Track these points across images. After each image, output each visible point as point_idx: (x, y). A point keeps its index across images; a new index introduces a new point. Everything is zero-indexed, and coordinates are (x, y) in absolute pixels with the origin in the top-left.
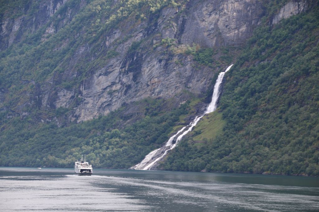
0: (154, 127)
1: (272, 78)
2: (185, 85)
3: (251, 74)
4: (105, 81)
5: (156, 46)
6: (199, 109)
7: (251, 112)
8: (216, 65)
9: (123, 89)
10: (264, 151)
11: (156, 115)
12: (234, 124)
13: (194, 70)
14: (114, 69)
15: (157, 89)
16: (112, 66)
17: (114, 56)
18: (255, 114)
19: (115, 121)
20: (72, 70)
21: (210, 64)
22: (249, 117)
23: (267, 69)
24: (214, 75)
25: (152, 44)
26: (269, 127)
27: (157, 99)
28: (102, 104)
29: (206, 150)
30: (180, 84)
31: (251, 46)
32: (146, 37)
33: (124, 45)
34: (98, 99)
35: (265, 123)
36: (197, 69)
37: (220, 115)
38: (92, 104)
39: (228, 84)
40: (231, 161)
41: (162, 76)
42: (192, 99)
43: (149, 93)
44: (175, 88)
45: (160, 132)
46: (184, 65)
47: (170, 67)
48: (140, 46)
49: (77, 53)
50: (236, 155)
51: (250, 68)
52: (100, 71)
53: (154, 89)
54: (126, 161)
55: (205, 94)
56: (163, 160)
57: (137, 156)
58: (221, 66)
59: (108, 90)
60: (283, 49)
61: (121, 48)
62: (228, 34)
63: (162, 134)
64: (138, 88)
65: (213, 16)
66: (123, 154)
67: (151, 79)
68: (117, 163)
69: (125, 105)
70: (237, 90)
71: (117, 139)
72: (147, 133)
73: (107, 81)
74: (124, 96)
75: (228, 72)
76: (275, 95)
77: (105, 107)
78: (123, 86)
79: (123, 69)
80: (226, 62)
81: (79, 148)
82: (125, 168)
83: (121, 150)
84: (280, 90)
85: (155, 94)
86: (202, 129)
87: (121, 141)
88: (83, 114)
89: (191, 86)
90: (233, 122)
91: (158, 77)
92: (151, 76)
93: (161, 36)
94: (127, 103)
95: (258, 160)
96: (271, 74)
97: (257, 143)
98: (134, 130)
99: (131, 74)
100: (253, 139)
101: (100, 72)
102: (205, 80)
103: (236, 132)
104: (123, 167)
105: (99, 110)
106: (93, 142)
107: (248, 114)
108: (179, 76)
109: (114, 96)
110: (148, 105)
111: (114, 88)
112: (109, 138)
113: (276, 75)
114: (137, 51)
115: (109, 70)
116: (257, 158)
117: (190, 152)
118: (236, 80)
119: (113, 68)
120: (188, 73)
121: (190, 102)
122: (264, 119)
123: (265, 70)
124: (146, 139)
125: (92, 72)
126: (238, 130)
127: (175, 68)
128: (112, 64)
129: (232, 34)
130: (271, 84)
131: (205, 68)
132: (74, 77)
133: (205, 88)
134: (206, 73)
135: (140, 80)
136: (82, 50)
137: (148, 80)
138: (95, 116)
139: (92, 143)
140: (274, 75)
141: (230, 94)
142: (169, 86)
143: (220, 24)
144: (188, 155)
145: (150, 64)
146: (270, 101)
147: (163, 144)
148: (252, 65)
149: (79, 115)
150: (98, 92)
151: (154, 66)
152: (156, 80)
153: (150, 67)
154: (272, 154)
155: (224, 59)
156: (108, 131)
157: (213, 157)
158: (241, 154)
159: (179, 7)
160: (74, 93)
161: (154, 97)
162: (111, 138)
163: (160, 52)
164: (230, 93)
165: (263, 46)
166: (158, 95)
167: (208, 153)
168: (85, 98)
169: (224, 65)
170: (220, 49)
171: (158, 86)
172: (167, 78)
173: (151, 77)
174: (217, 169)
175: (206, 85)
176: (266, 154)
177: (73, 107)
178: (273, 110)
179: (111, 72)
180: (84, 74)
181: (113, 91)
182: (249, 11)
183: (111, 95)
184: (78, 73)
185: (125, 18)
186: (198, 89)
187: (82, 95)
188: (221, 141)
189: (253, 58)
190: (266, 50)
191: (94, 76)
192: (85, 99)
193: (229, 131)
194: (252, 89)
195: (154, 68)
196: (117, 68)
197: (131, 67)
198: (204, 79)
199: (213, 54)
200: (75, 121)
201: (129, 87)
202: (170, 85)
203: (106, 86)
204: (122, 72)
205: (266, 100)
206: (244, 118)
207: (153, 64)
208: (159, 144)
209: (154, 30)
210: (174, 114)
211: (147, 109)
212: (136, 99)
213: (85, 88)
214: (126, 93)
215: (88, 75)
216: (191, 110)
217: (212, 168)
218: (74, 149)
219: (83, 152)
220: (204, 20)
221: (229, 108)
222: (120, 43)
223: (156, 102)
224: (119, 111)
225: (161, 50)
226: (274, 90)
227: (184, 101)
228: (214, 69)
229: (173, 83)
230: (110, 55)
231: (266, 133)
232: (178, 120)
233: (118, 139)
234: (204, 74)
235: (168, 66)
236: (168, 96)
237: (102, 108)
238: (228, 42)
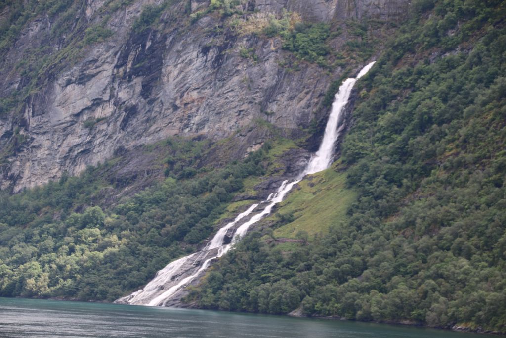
0: (184, 204)
1: (473, 88)
2: (260, 107)
3: (420, 82)
4: (80, 97)
5: (198, 15)
6: (290, 164)
7: (418, 171)
8: (336, 61)
9: (118, 116)
10: (455, 266)
11: (190, 175)
12: (376, 198)
13: (284, 72)
14: (101, 69)
15: (195, 116)
16: (95, 61)
17: (100, 39)
18: (428, 175)
19: (96, 188)
20: (10, 73)
21: (321, 58)
22: (414, 183)
23: (459, 68)
24: (329, 85)
25: (188, 11)
26: (466, 207)
27: (194, 139)
28: (71, 150)
29: (303, 262)
30: (250, 106)
31: (421, 17)
33: (124, 14)
34: (61, 138)
35: (455, 196)
36: (291, 70)
37: (342, 178)
38: (48, 149)
39: (362, 106)
40: (367, 290)
41: (208, 87)
42: (276, 142)
43: (178, 125)
44: (237, 114)
45: (195, 215)
46: (259, 60)
47: (227, 66)
48: (161, 17)
49: (22, 36)
50: (380, 276)
51: (418, 66)
52: (69, 73)
53: (189, 117)
54: (109, 282)
55: (307, 130)
56: (198, 282)
57: (139, 271)
58: (348, 64)
59: (85, 117)
60: (502, 20)
61: (116, 20)
63: (202, 221)
64: (153, 114)
66: (105, 266)
67: (184, 92)
68: (89, 287)
69: (123, 153)
70: (385, 119)
71: (97, 231)
72: (165, 216)
73: (83, 98)
74: (121, 131)
75: (363, 79)
76: (483, 128)
77: (76, 157)
78: (120, 109)
79: (121, 70)
80: (359, 56)
81: (6, 249)
82: (105, 298)
83: (101, 255)
84: (495, 115)
85: (191, 129)
86: (296, 211)
87: (104, 235)
88: (27, 173)
89: (275, 112)
90: (372, 193)
91: (198, 88)
92: (182, 87)
94: (126, 147)
95: (439, 291)
96: (472, 79)
97: (435, 247)
98: (136, 210)
99: (138, 82)
100: (425, 238)
101: (68, 75)
102: (309, 96)
103: (380, 219)
104: (103, 296)
105: (62, 164)
106: (40, 236)
107: (412, 176)
108: (249, 86)
109: (97, 131)
110: (174, 152)
112: (77, 226)
113: (485, 81)
114: (154, 27)
115: (88, 72)
116: (437, 285)
117: (264, 264)
118: (383, 96)
119: (97, 67)
120: (269, 81)
121: (270, 148)
122: (453, 188)
123: (455, 71)
124: (163, 231)
125: (52, 77)
126: (384, 213)
127: (239, 68)
128: (96, 58)
130: (472, 102)
131: (309, 69)
132: (14, 89)
133: (308, 115)
134: (312, 80)
135: (157, 94)
136: (35, 29)
137: (177, 95)
138: (54, 177)
139: (38, 237)
140: (479, 81)
141: (367, 130)
142: (223, 110)
144: (259, 272)
145: (181, 57)
146: (469, 143)
147: (201, 244)
148: (422, 62)
149: (19, 175)
150: (63, 121)
151: (191, 62)
152: (195, 95)
153: (183, 65)
154: (478, 276)
155: (356, 49)
156: (77, 211)
157: (321, 278)
158: (393, 275)
160: (11, 124)
161: (187, 136)
162: (83, 227)
163: (206, 29)
164: (367, 127)
165: (450, 15)
166: (197, 130)
167: (308, 268)
168: (34, 136)
169: (354, 61)
170: (347, 25)
171: (197, 111)
172: (220, 90)
173: (184, 89)
174: (329, 311)
175: (311, 108)
176: (461, 277)
177: (8, 157)
178: (477, 165)
179: (93, 76)
180: (34, 81)
181: (95, 121)
183: (91, 129)
184: (21, 80)
186: (291, 118)
187: (26, 130)
188: (342, 240)
189: (426, 43)
190: (459, 26)
191: (55, 84)
192: (33, 139)
193: (362, 215)
194: (422, 115)
195: (190, 68)
196: (106, 66)
197: (138, 66)
198: (307, 93)
199: (328, 36)
200: (10, 190)
201: (132, 111)
202: (226, 108)
203: (81, 108)
204: (119, 77)
205: (457, 142)
206: (400, 186)
207: (188, 59)
208: (191, 243)
210: (232, 174)
211: (171, 163)
212: (147, 140)
213: (33, 113)
214: (125, 125)
215: (43, 83)
216: (273, 166)
217: (316, 306)
219: (15, 258)
221: (363, 161)
222: (116, 9)
223: (192, 146)
224: (106, 165)
225: (209, 25)
226: (479, 116)
227: (258, 145)
228: (330, 71)
229: (232, 102)
230: (92, 35)
231: (460, 222)
232: (240, 188)
233: (97, 229)
234: (306, 81)
235: (223, 63)
236: (220, 133)
237: (69, 158)
238: (365, 8)
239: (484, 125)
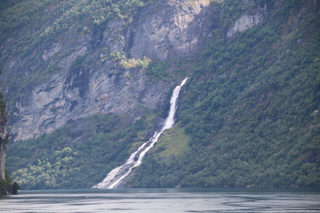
0: (112, 144)
1: (235, 92)
2: (138, 100)
3: (211, 88)
4: (47, 97)
5: (105, 60)
6: (156, 124)
7: (217, 127)
8: (170, 79)
9: (68, 106)
10: (243, 165)
11: (109, 131)
12: (201, 138)
13: (148, 84)
14: (57, 84)
15: (107, 104)
16: (54, 81)
17: (56, 71)
18: (222, 128)
19: (62, 139)
20: (2, 85)
21: (164, 78)
22: (216, 132)
23: (227, 83)
24: (169, 89)
25: (99, 58)
26: (241, 141)
27: (107, 115)
28: (44, 121)
29: (176, 166)
30: (133, 99)
31: (206, 59)
32: (91, 50)
33: (67, 59)
34: (39, 116)
35: (235, 137)
36: (151, 83)
37: (182, 130)
38: (32, 122)
39: (185, 98)
40: (208, 176)
41: (112, 91)
42: (147, 115)
43: (99, 108)
44: (127, 103)
46: (135, 79)
47: (121, 82)
48: (86, 61)
49: (6, 67)
50: (212, 170)
51: (208, 81)
52: (41, 87)
53: (104, 105)
55: (161, 109)
56: (129, 178)
57: (98, 174)
58: (176, 80)
59: (51, 107)
60: (242, 62)
61: (63, 62)
62: (180, 47)
63: (122, 152)
64: (86, 104)
65: (163, 28)
66: (82, 173)
67: (100, 94)
68: (77, 183)
69: (72, 122)
70: (198, 104)
72: (104, 150)
73: (49, 98)
74: (70, 112)
75: (184, 86)
76: (243, 109)
77: (47, 125)
78: (68, 102)
79: (67, 85)
80: (180, 76)
81: (26, 169)
82: (87, 187)
83: (79, 169)
84: (247, 104)
85: (105, 110)
86: (165, 145)
87: (76, 160)
88: (20, 133)
89: (145, 101)
90: (199, 137)
91: (107, 92)
92: (100, 92)
93: (109, 50)
94: (73, 119)
95: (238, 174)
96: (234, 88)
97: (232, 158)
98: (88, 148)
99: (77, 90)
100: (226, 154)
102: (160, 94)
103: (204, 147)
104: (85, 186)
105: (40, 128)
106: (42, 162)
107: (215, 129)
108: (132, 91)
109: (58, 112)
110: (99, 121)
111: (57, 104)
112: (61, 157)
113: (239, 89)
114: (83, 65)
115: (51, 86)
116: (237, 172)
117: (159, 169)
118: (195, 94)
119: (55, 84)
120: (141, 88)
121: (145, 118)
122: (234, 133)
123: (225, 84)
124: (105, 156)
125: (30, 88)
126: (205, 144)
127: (127, 83)
128: (55, 80)
129: (184, 47)
130: (236, 98)
131: (160, 83)
132: (6, 93)
133: (161, 102)
134: (161, 87)
135: (87, 96)
136: (13, 64)
137: (97, 95)
138: (35, 134)
140: (237, 89)
142: (121, 101)
143: (171, 37)
144: (158, 172)
145: (98, 78)
146: (238, 116)
147: (124, 161)
148: (209, 79)
149: (16, 134)
150: (39, 109)
151: (103, 81)
152: (106, 95)
153: (99, 82)
154: (252, 168)
155: (178, 73)
156: (56, 149)
157: (186, 172)
158: (217, 169)
159: (126, 19)
161: (103, 113)
162: (63, 157)
163: (110, 66)
164: (189, 108)
165: (220, 59)
166: (108, 111)
167: (179, 169)
168: (23, 116)
169: (179, 78)
170: (173, 62)
171: (108, 102)
172: (119, 93)
173: (100, 93)
174: (192, 185)
175: (162, 99)
176: (246, 168)
178: (242, 124)
179: (54, 88)
180: (20, 90)
181: (56, 108)
182: (199, 23)
183: (55, 112)
184: (10, 89)
185: (65, 30)
186: (153, 104)
187: (18, 113)
188: (191, 157)
189: (210, 71)
190: (224, 64)
191: (33, 92)
192: (22, 117)
193: (196, 146)
194: (215, 103)
195: (103, 83)
196: (60, 83)
197: (76, 83)
198: (159, 93)
199: (165, 67)
200: (12, 141)
201: (75, 103)
203: (48, 102)
204: (66, 88)
205: (232, 115)
206: (210, 133)
207: (102, 79)
208: (119, 161)
209: (99, 43)
210: (132, 130)
211: (99, 126)
212: (84, 116)
213: (22, 105)
214: (72, 109)
215: (26, 91)
216: (149, 126)
217: (187, 183)
218: (21, 170)
219: (34, 172)
220: (153, 33)
221: (191, 123)
222: (62, 58)
223: (107, 118)
224: (65, 128)
225: (111, 64)
226: (240, 104)
227: (140, 117)
228: (168, 83)
229: (125, 98)
230: (51, 69)
231: (240, 148)
232: (136, 136)
233: (71, 158)
234: (159, 88)
235: (119, 81)
236: (120, 112)
237: (44, 125)
238: (179, 55)
239: (243, 108)
